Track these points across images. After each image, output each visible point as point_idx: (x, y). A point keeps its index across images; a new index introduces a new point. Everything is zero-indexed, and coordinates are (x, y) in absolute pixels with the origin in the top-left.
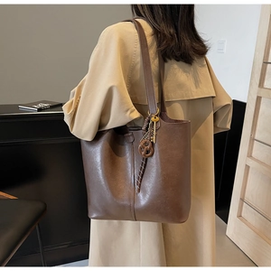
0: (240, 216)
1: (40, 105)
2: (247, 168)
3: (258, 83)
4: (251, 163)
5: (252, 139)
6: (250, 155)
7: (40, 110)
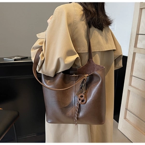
0: (125, 118)
1: (15, 58)
2: (129, 91)
3: (134, 45)
4: (131, 89)
5: (131, 76)
6: (130, 85)
7: (15, 60)
